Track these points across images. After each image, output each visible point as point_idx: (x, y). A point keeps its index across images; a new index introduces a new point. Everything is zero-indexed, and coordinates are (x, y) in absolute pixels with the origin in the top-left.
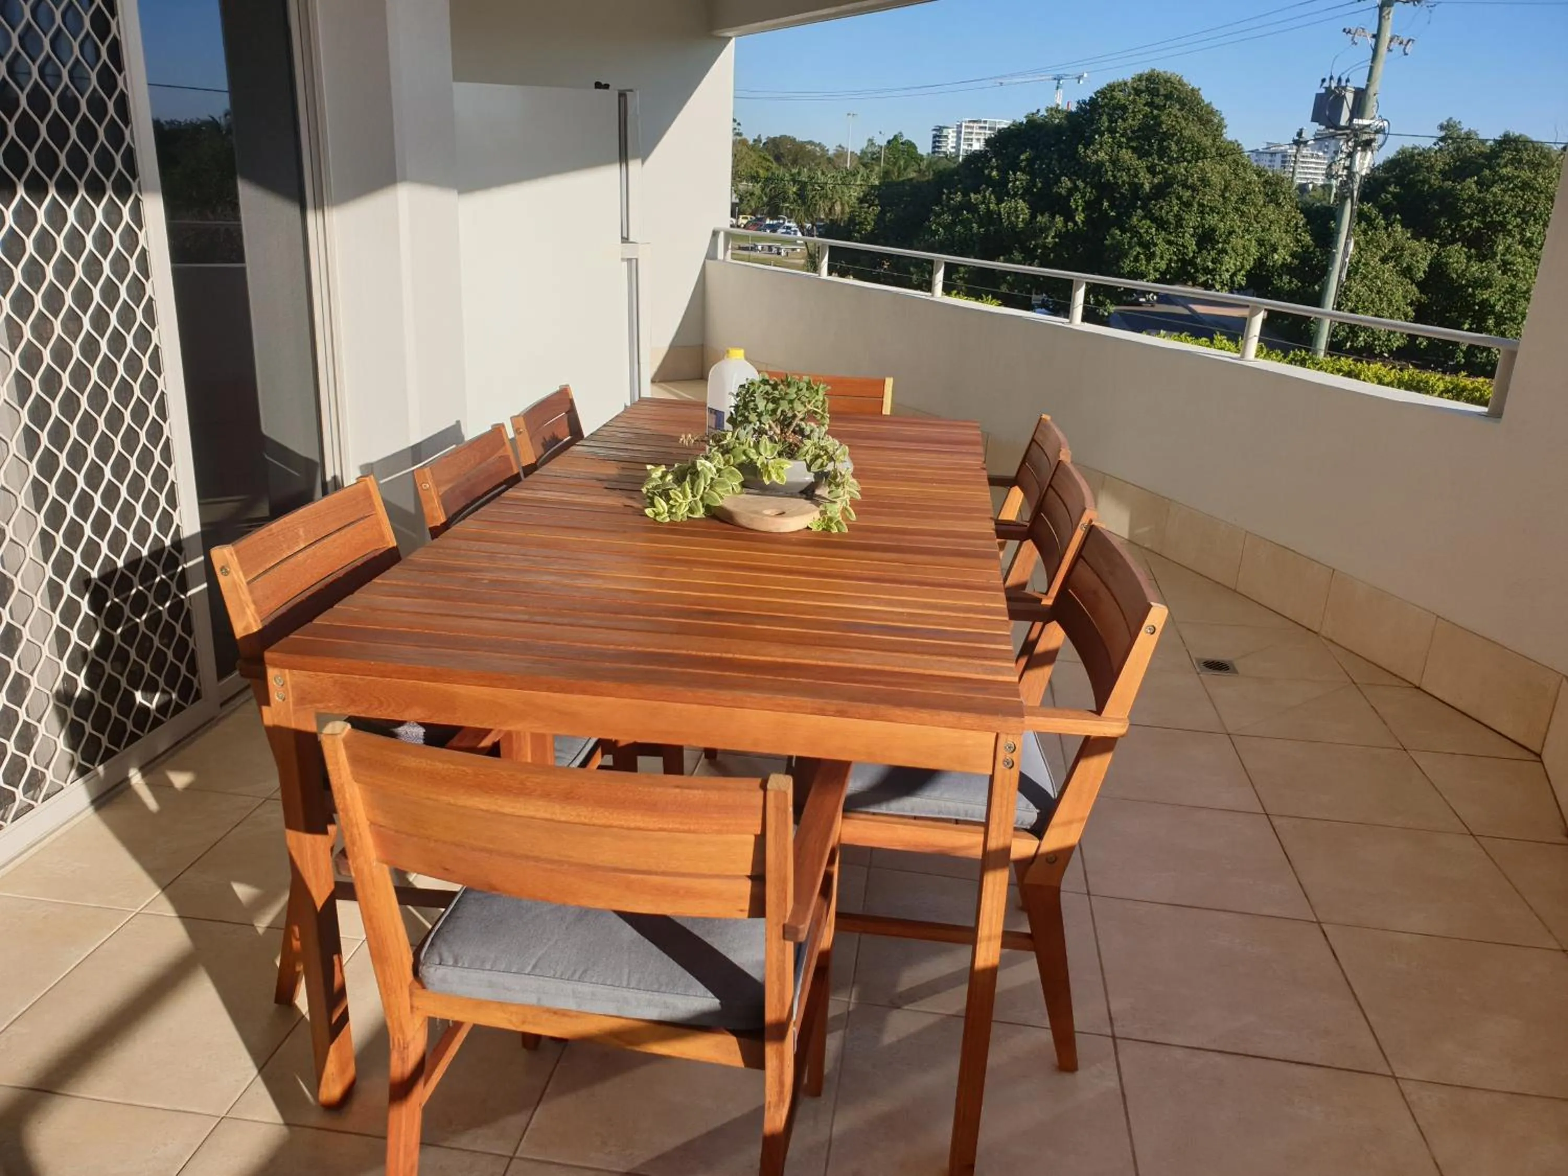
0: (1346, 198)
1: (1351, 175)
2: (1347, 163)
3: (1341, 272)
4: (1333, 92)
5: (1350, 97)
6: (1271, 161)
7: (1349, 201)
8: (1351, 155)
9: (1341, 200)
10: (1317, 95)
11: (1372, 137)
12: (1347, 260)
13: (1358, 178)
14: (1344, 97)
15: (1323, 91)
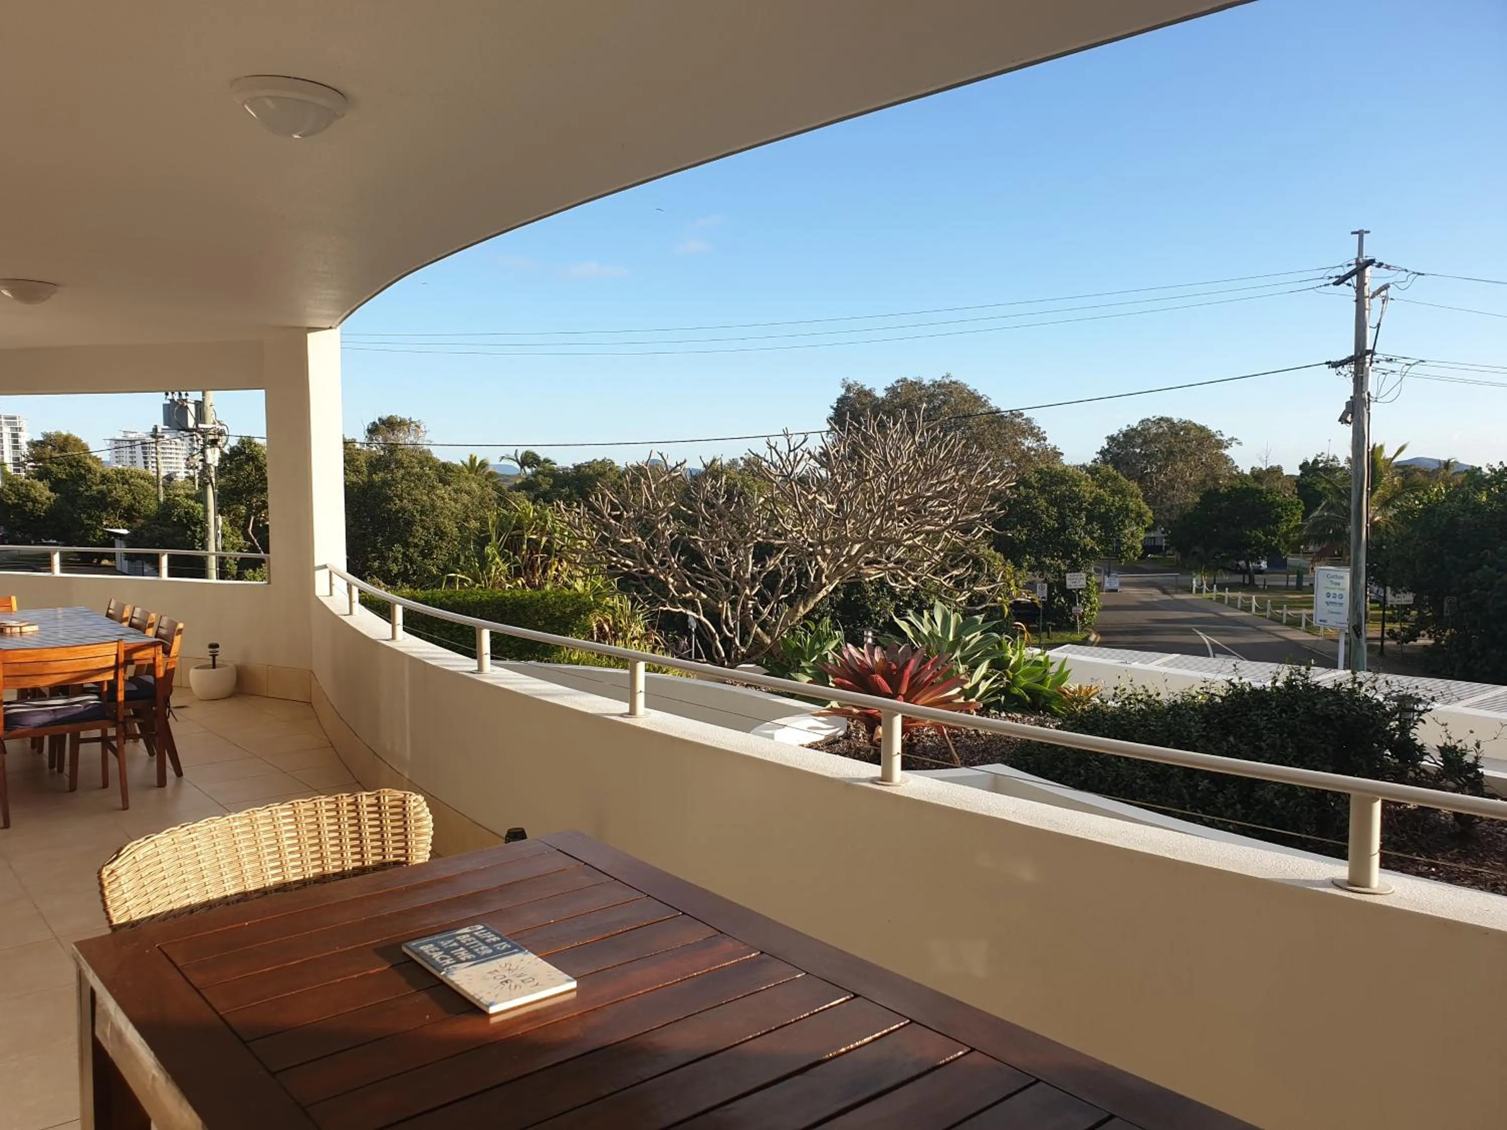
0: (207, 484)
1: (206, 466)
2: (201, 458)
3: (216, 541)
4: (177, 403)
5: (192, 408)
6: (131, 452)
7: (210, 486)
8: (203, 452)
9: (204, 485)
10: (164, 405)
11: (217, 437)
12: (219, 532)
13: (213, 469)
14: (187, 407)
15: (168, 402)
